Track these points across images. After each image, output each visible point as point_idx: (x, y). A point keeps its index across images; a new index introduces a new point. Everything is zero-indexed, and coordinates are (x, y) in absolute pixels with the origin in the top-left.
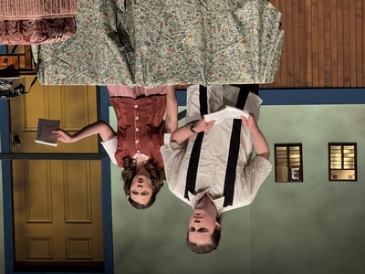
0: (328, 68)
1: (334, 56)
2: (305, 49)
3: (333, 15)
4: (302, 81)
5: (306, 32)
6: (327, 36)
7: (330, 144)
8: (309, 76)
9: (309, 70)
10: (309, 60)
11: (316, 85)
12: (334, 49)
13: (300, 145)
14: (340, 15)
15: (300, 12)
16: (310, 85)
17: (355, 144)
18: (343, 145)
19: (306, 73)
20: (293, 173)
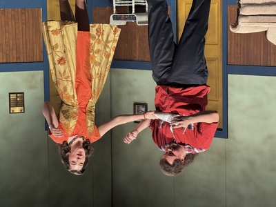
0: (8, 52)
1: (11, 45)
7: (10, 94)
11: (1, 61)
14: (13, 24)
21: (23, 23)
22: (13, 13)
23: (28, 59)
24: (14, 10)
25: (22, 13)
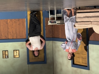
0: (13, 35)
1: (14, 32)
2: (8, 31)
3: (14, 24)
4: (8, 38)
5: (8, 28)
6: (13, 28)
7: (14, 50)
8: (9, 37)
9: (9, 35)
10: (9, 33)
11: (11, 38)
12: (14, 31)
13: (8, 51)
15: (7, 24)
16: (9, 39)
17: (19, 50)
18: (16, 50)
19: (8, 36)
20: (6, 57)
21: (18, 24)
22: (15, 21)
23: (21, 37)
24: (15, 20)
25: (18, 20)
